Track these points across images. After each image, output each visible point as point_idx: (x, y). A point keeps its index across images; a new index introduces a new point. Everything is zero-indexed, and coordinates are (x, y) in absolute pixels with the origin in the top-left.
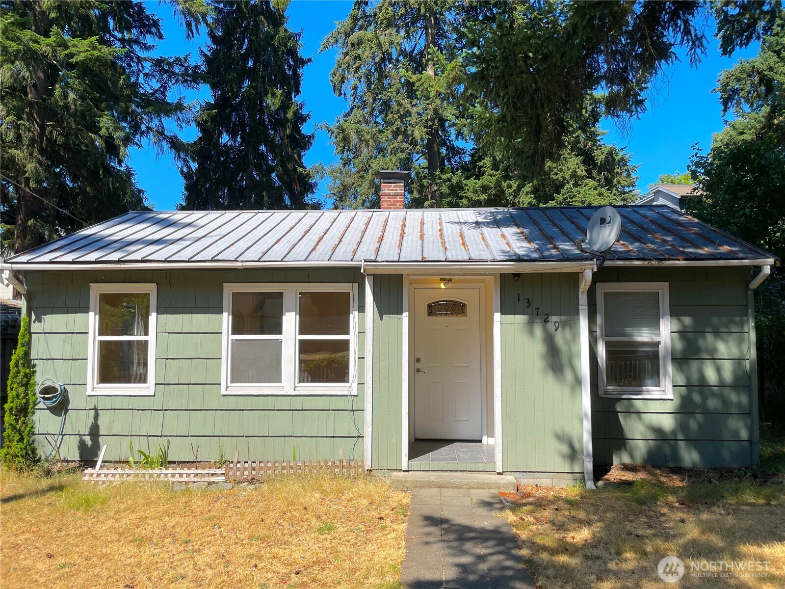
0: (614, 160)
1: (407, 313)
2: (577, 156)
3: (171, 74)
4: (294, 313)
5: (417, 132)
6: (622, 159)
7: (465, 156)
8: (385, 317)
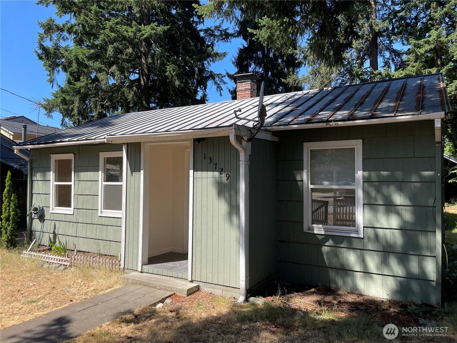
3: (215, 36)
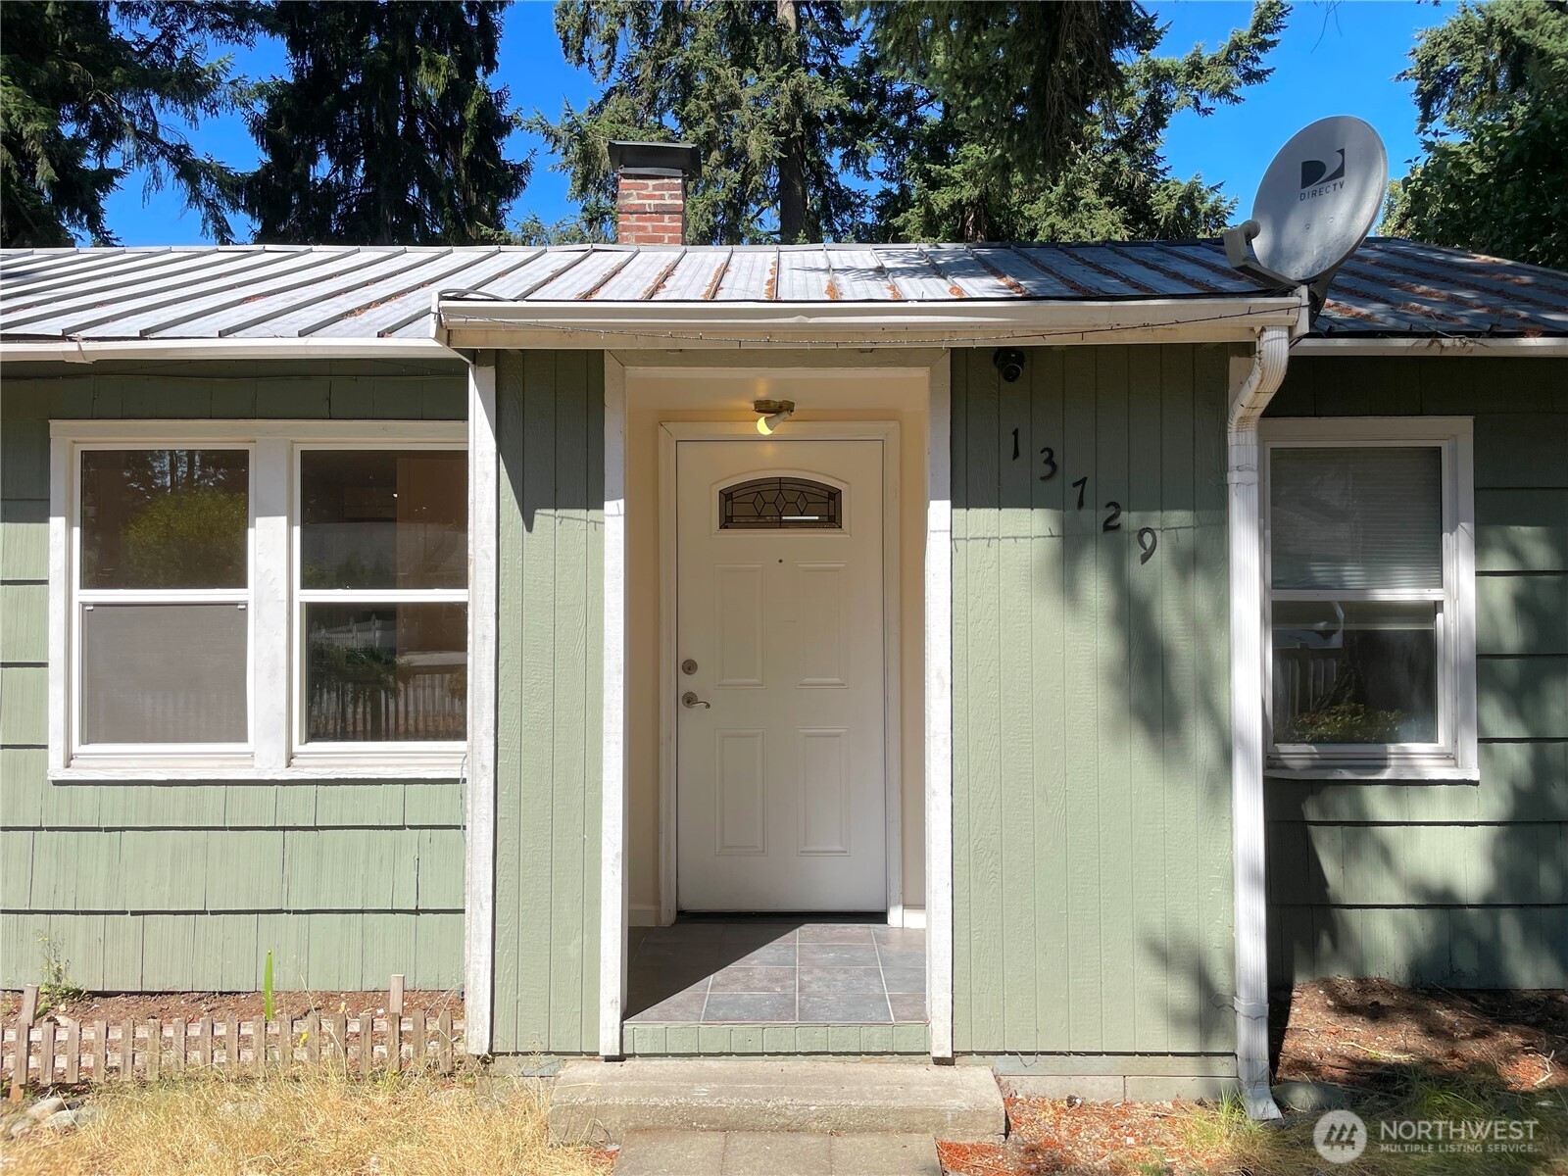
0: (1195, 212)
1: (621, 502)
2: (1111, 205)
4: (283, 520)
5: (754, 143)
6: (1215, 211)
7: (864, 211)
8: (543, 517)
